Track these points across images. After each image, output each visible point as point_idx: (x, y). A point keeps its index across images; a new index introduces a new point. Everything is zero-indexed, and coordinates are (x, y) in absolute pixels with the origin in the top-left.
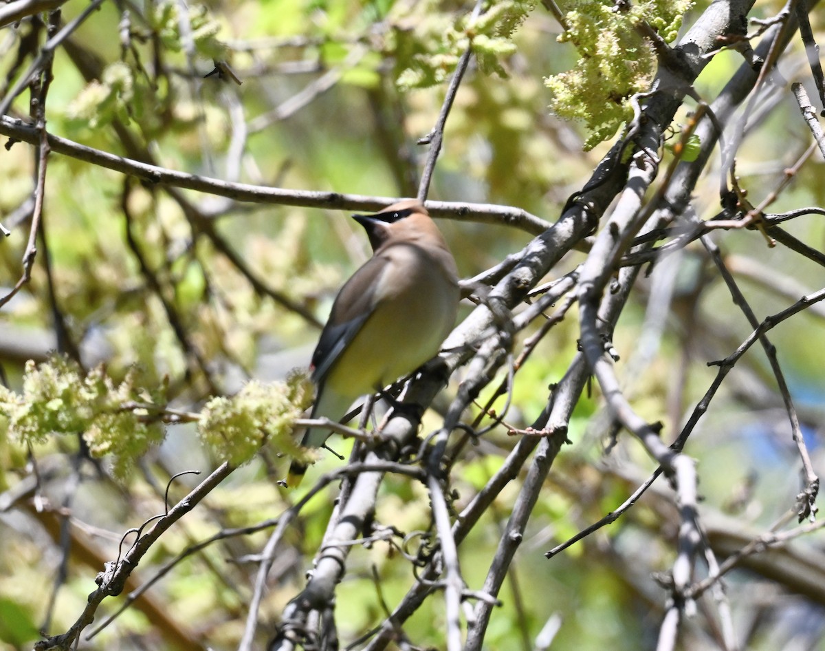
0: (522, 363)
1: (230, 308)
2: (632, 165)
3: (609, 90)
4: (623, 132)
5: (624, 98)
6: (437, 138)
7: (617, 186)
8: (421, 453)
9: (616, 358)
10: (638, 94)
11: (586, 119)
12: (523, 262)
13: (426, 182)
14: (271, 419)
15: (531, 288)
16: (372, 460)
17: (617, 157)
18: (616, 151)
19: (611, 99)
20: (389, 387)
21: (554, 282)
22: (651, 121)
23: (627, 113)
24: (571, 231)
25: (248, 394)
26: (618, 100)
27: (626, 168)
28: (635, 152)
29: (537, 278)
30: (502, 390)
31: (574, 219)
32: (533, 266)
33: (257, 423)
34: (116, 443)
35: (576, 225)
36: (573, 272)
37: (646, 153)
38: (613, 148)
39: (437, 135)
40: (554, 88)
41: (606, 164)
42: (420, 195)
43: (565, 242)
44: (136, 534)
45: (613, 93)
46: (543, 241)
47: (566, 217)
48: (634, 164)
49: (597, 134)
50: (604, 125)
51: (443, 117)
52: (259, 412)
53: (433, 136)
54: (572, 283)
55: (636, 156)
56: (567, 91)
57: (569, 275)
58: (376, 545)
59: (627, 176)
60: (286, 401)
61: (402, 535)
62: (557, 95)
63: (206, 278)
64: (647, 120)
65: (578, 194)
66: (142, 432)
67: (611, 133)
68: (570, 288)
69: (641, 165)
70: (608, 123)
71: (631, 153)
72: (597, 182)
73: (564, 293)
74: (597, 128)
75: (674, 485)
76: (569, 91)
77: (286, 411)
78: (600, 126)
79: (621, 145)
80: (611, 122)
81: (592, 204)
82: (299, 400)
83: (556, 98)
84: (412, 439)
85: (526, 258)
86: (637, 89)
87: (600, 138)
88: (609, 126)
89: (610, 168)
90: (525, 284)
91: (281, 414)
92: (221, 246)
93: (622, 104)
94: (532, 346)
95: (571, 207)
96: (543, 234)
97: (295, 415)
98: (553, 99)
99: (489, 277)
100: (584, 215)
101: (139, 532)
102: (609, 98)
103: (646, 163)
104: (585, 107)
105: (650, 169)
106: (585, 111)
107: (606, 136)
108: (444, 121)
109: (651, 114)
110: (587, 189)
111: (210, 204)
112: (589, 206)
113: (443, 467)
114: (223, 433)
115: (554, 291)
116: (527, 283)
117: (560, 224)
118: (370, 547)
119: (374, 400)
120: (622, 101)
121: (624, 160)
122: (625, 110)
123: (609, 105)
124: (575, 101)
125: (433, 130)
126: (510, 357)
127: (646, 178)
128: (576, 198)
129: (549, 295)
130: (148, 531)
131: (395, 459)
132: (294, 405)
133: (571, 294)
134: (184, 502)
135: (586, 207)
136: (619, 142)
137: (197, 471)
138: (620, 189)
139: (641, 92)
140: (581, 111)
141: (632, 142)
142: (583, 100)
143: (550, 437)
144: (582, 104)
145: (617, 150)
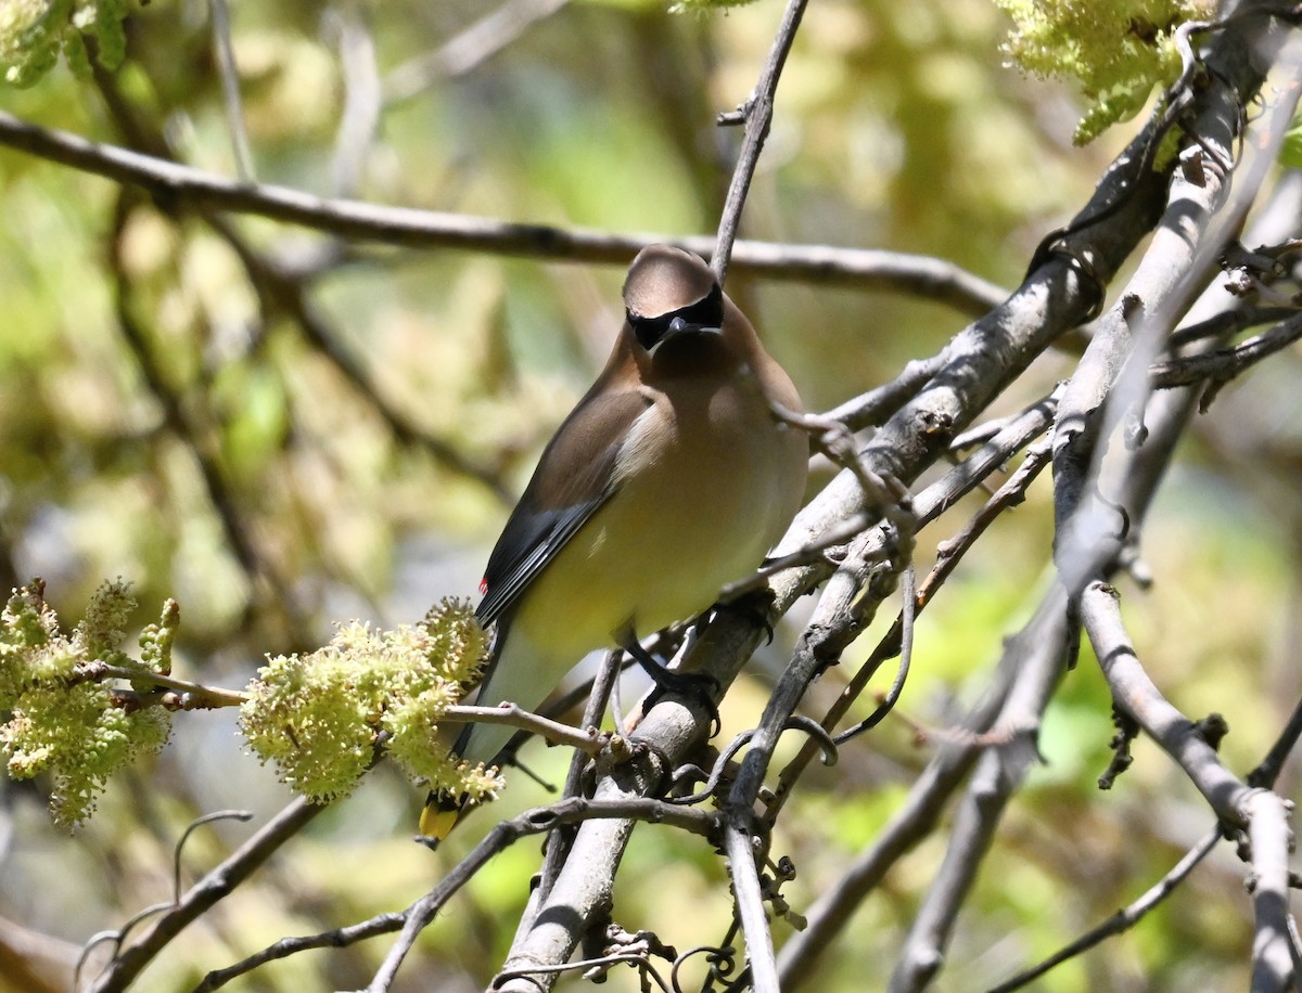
0: (931, 591)
1: (337, 470)
2: (1175, 174)
3: (1129, 14)
4: (1159, 105)
5: (1161, 32)
6: (761, 112)
7: (1144, 219)
8: (713, 779)
9: (1146, 585)
10: (1188, 25)
11: (1078, 76)
12: (940, 377)
13: (735, 206)
14: (394, 703)
15: (956, 434)
16: (610, 792)
17: (1144, 159)
18: (1143, 145)
19: (1134, 34)
20: (653, 639)
21: (1006, 420)
22: (1219, 83)
23: (1167, 65)
24: (1044, 313)
25: (345, 648)
26: (1148, 37)
27: (1162, 182)
28: (1182, 146)
29: (970, 412)
30: (891, 646)
31: (1049, 286)
32: (961, 385)
33: (363, 710)
34: (64, 748)
35: (1055, 298)
36: (1047, 399)
37: (1206, 149)
38: (1138, 139)
39: (760, 104)
40: (1014, 11)
41: (1122, 172)
42: (723, 231)
43: (1031, 337)
44: (111, 946)
45: (1139, 22)
46: (982, 334)
47: (1034, 282)
48: (1179, 172)
49: (1104, 107)
50: (1118, 90)
51: (773, 68)
52: (369, 687)
53: (751, 108)
54: (1042, 424)
55: (1184, 155)
56: (1040, 15)
57: (1039, 406)
58: (612, 973)
59: (1165, 196)
60: (426, 665)
61: (669, 954)
62: (1020, 24)
63: (288, 405)
64: (1211, 79)
65: (1060, 235)
66: (118, 727)
67: (1133, 105)
68: (1037, 433)
69: (1195, 175)
70: (1125, 85)
71: (1175, 148)
72: (1102, 210)
73: (1025, 442)
74: (1103, 95)
75: (1245, 854)
76: (1044, 16)
77: (425, 686)
78: (1110, 91)
79: (1153, 133)
80: (1133, 82)
81: (1089, 256)
82: (453, 663)
83: (1016, 30)
84: (697, 748)
85: (947, 369)
86: (1189, 15)
87: (1110, 116)
88: (1128, 92)
89: (1131, 180)
90: (941, 424)
91: (414, 693)
92: (318, 339)
93: (1156, 45)
94: (954, 556)
95: (1046, 260)
96: (985, 317)
97: (443, 695)
98: (1011, 34)
99: (868, 409)
100: (1072, 279)
101: (120, 940)
102: (1129, 32)
103: (1205, 170)
104: (1078, 51)
105: (1213, 182)
106: (1077, 60)
107: (1121, 112)
108: (775, 76)
109: (1219, 68)
110: (1079, 226)
111: (296, 248)
112: (1083, 261)
113: (760, 808)
114: (289, 730)
115: (1002, 440)
116: (947, 421)
117: (1019, 296)
118: (600, 978)
119: (616, 667)
120: (1157, 39)
121: (1158, 165)
122: (1162, 59)
123: (1129, 47)
124: (1056, 38)
125: (753, 97)
126: (905, 578)
127: (1205, 205)
128: (1056, 243)
129: (995, 447)
130: (138, 937)
131: (657, 793)
132: (444, 675)
133: (1038, 447)
134: (214, 878)
135: (1076, 263)
136: (1151, 126)
137: (244, 813)
138: (1151, 225)
139: (1196, 20)
140: (1068, 58)
141: (1175, 125)
142: (1074, 36)
143: (1004, 749)
144: (1071, 44)
145: (1146, 142)
